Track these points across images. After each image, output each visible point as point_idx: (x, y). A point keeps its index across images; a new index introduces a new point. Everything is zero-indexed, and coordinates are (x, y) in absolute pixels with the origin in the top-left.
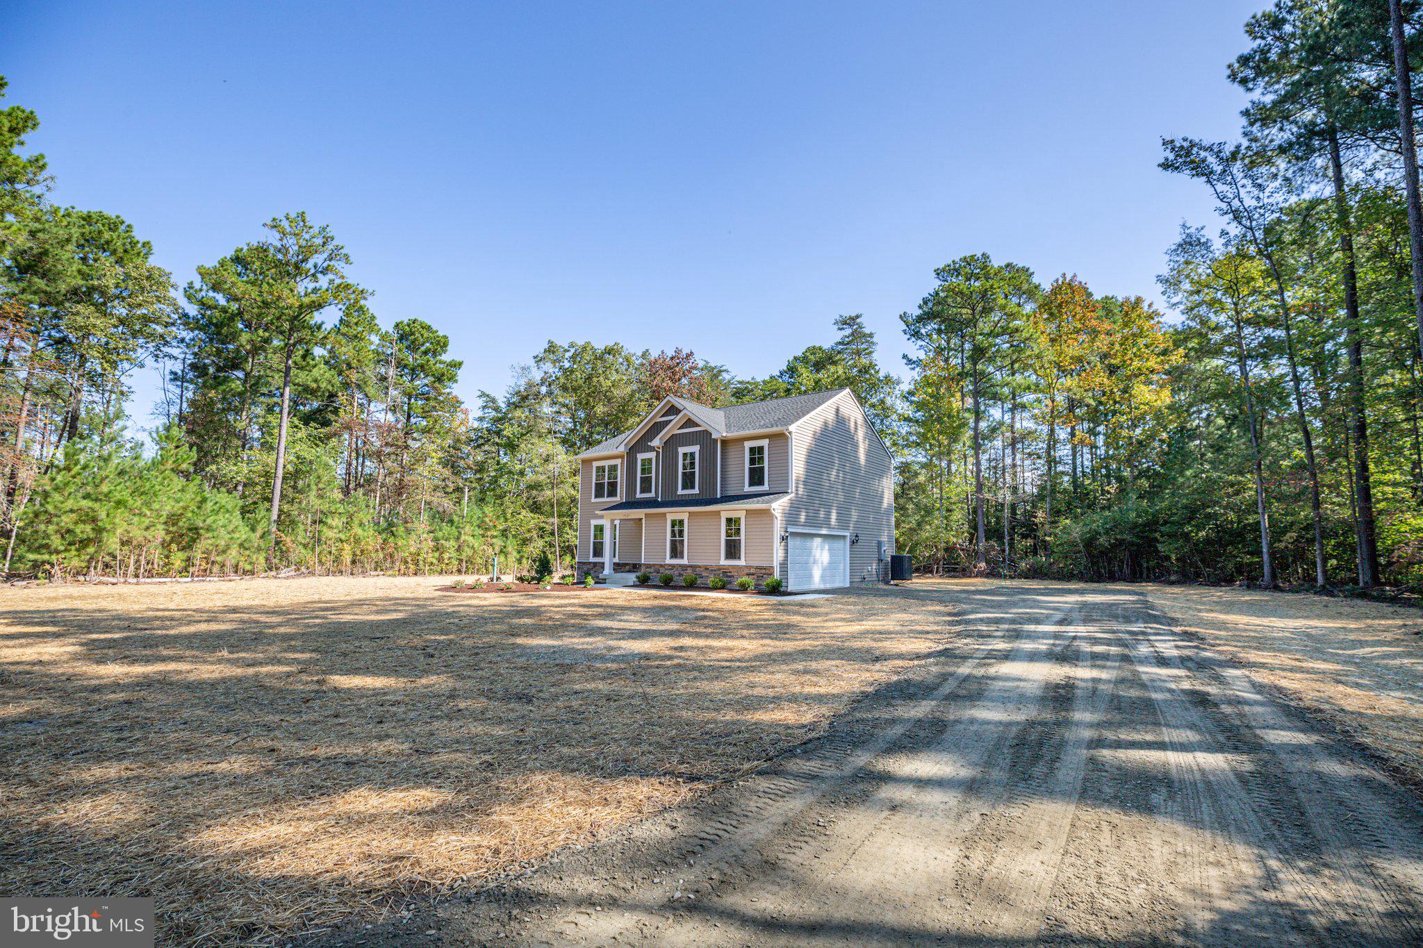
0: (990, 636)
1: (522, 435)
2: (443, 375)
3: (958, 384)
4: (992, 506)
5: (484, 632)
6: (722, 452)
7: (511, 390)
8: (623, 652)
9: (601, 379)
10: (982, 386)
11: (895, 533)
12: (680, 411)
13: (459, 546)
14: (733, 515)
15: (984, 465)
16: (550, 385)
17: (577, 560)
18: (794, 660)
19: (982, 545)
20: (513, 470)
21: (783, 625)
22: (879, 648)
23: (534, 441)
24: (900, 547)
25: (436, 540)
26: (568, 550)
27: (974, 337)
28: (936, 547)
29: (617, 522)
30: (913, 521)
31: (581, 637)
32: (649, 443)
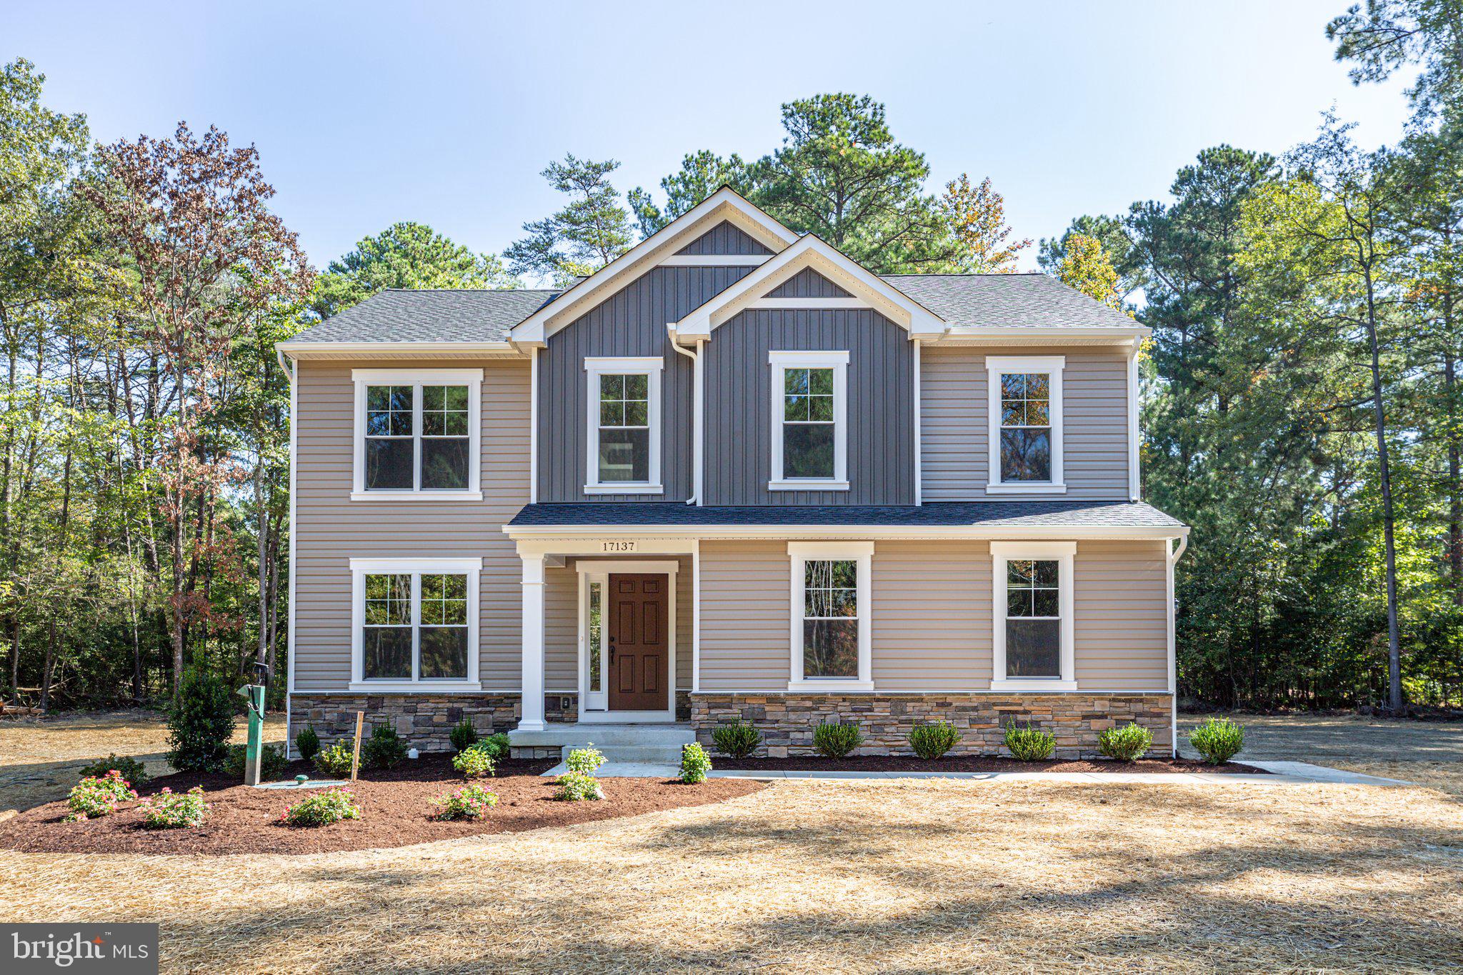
32: (671, 326)
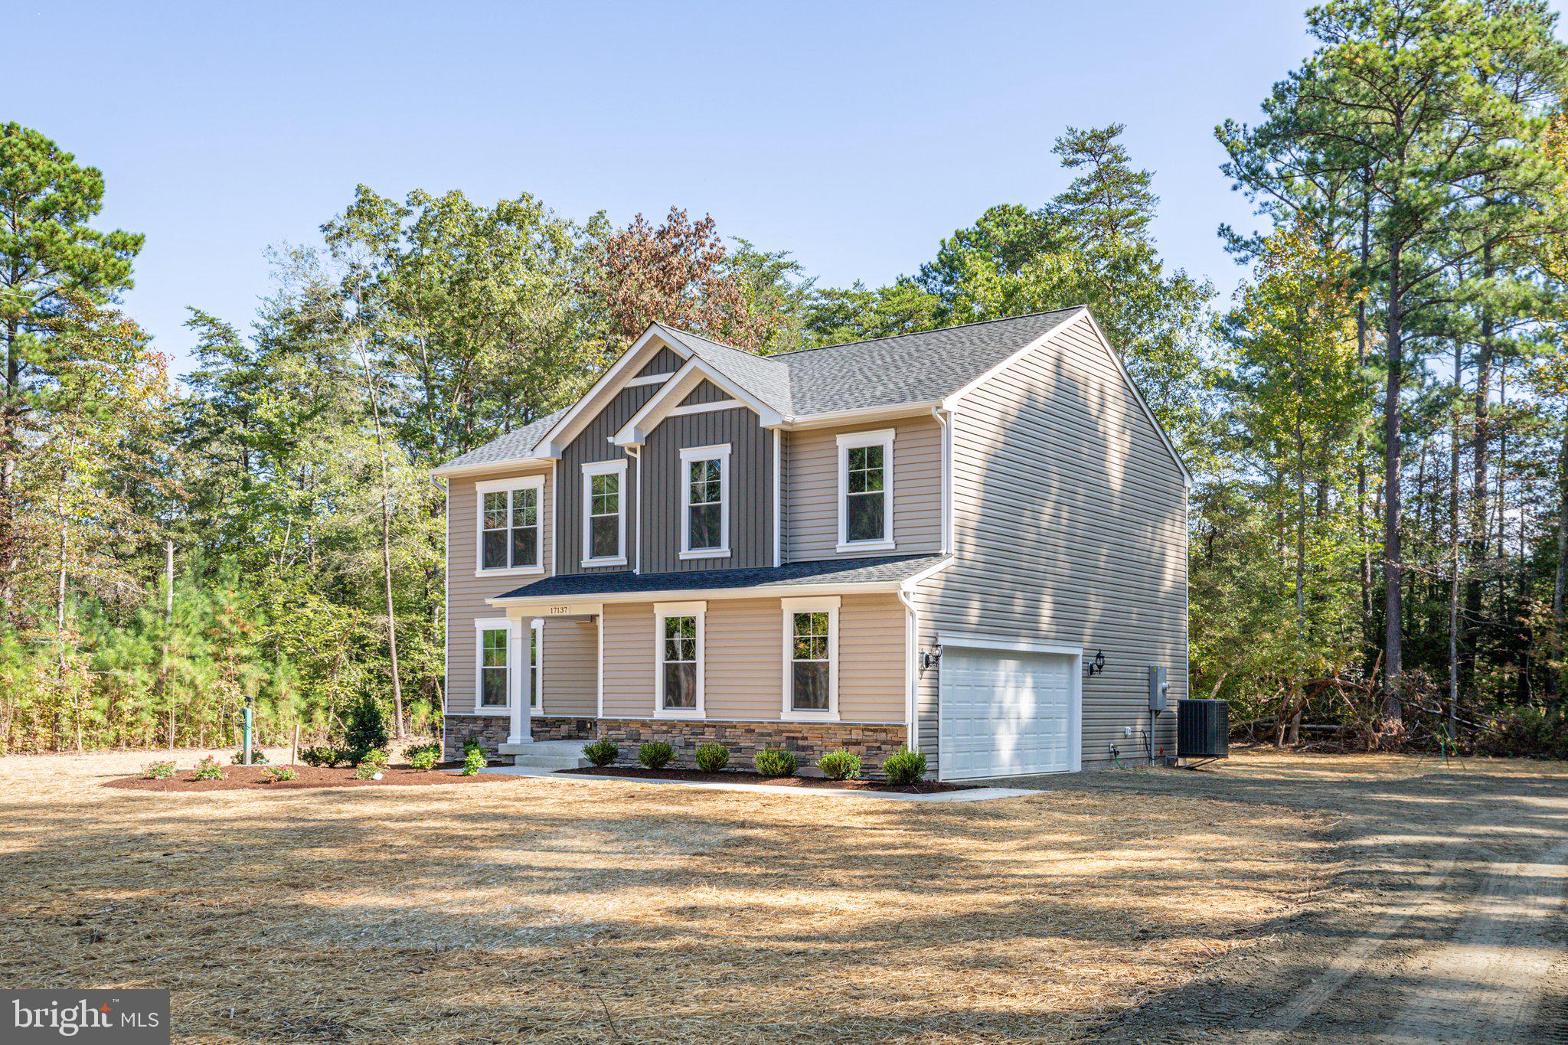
0: (1410, 887)
1: (303, 418)
2: (95, 268)
3: (1350, 299)
4: (1422, 588)
5: (226, 880)
6: (784, 461)
7: (269, 309)
8: (557, 921)
9: (491, 283)
10: (1408, 301)
11: (1191, 650)
12: (683, 362)
13: (159, 683)
14: (810, 607)
15: (1407, 490)
16: (365, 296)
17: (444, 712)
18: (953, 939)
19: (1395, 679)
20: (285, 503)
21: (929, 857)
22: (1149, 910)
23: (329, 432)
24: (1200, 680)
25: (101, 668)
26: (425, 688)
27: (1396, 181)
28: (1285, 681)
29: (538, 625)
30: (1233, 623)
31: (457, 887)
32: (610, 439)
